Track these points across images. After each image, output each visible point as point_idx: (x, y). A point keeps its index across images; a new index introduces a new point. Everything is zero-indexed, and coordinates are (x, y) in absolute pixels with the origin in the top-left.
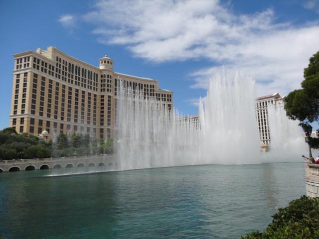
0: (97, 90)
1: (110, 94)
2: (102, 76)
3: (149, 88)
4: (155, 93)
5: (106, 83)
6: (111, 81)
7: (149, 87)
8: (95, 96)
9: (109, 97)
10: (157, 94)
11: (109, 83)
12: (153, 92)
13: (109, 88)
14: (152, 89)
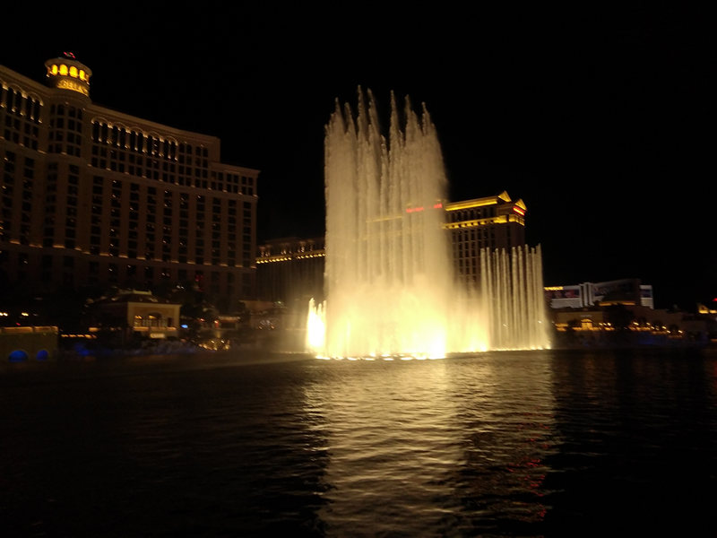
0: (35, 147)
1: (75, 160)
2: (53, 107)
3: (194, 156)
4: (209, 169)
5: (66, 130)
6: (80, 125)
7: (194, 151)
8: (30, 162)
9: (73, 168)
10: (214, 174)
11: (75, 132)
12: (205, 165)
13: (75, 145)
14: (202, 158)
